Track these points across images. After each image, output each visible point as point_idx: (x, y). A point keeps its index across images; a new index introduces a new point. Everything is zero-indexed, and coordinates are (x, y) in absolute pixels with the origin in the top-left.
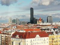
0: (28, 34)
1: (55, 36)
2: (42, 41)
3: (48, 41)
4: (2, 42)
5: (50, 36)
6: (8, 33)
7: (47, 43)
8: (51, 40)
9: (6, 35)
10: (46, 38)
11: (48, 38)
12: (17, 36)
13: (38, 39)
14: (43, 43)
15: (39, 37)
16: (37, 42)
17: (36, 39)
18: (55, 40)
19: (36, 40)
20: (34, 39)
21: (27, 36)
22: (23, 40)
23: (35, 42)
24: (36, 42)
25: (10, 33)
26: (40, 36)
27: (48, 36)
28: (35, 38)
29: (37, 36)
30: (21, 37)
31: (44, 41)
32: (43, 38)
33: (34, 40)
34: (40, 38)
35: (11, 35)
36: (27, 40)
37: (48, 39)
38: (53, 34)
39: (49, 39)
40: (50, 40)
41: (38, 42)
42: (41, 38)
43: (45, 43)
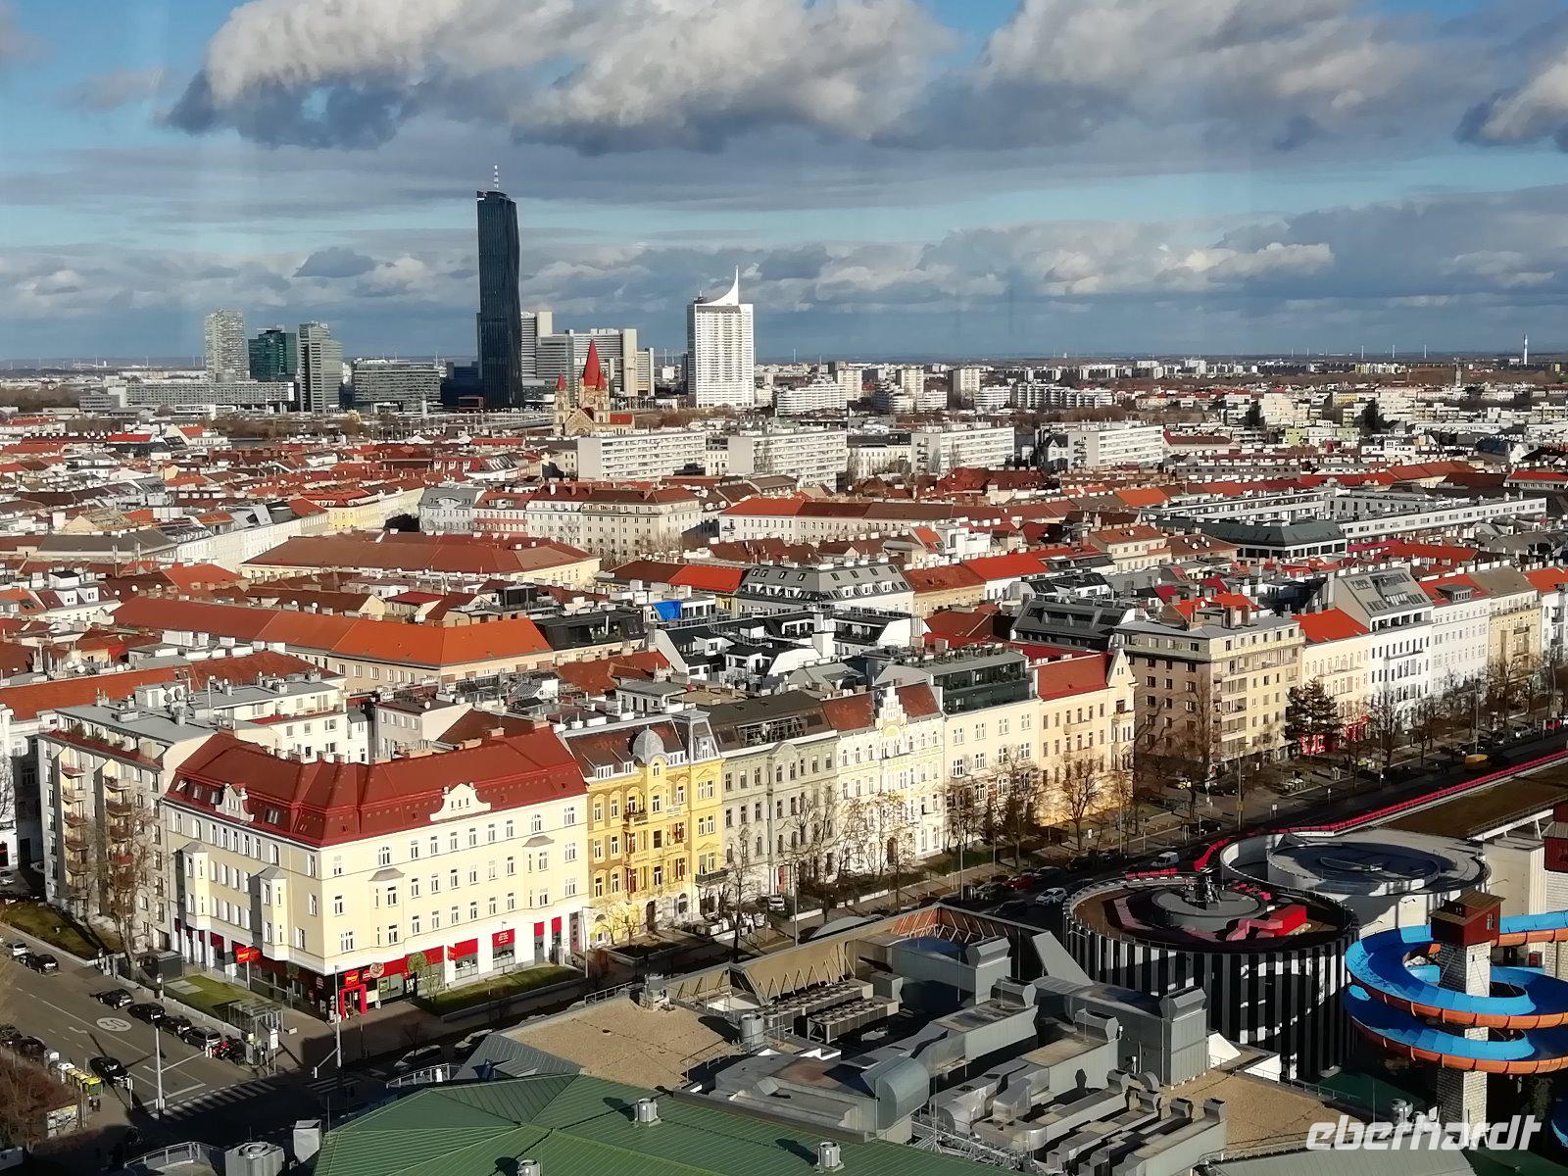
0: (346, 789)
1: (661, 780)
2: (516, 848)
3: (579, 836)
4: (66, 831)
5: (603, 779)
6: (130, 744)
7: (573, 854)
8: (618, 822)
9: (112, 768)
10: (551, 812)
11: (579, 802)
12: (233, 802)
13: (462, 828)
14: (520, 866)
15: (477, 806)
16: (454, 860)
17: (442, 832)
18: (657, 821)
19: (444, 845)
20: (420, 835)
21: (334, 817)
22: (291, 853)
23: (423, 870)
24: (442, 866)
25: (152, 750)
26: (481, 798)
27: (581, 788)
28: (426, 822)
29: (448, 798)
30: (274, 817)
31: (536, 851)
32: (523, 817)
33: (415, 852)
34: (481, 824)
35: (167, 779)
36: (330, 855)
37: (581, 815)
38: (637, 762)
39: (593, 817)
40: (599, 826)
41: (464, 862)
42: (501, 818)
43: (543, 865)
